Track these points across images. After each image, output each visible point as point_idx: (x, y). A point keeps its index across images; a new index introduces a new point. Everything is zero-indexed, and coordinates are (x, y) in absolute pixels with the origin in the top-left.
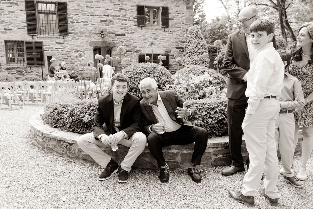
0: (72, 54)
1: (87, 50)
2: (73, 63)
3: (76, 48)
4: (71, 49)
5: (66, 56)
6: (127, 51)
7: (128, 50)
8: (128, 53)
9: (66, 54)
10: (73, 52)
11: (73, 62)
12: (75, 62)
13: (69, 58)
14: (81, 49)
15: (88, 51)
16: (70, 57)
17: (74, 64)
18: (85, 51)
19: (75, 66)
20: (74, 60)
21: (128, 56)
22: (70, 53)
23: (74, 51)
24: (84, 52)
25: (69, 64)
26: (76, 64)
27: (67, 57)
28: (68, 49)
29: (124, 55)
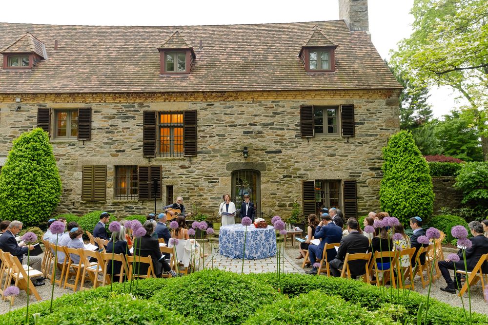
0: (200, 182)
1: (222, 175)
2: (201, 196)
3: (207, 173)
4: (199, 175)
5: (192, 185)
6: (284, 177)
7: (285, 174)
8: (285, 179)
9: (191, 182)
10: (202, 179)
11: (202, 194)
12: (204, 194)
13: (196, 188)
14: (214, 175)
15: (224, 177)
16: (198, 186)
17: (203, 197)
18: (220, 178)
19: (204, 200)
20: (202, 191)
21: (285, 183)
22: (197, 181)
23: (204, 177)
24: (218, 179)
25: (196, 197)
26: (205, 196)
27: (193, 187)
28: (196, 175)
29: (280, 183)
